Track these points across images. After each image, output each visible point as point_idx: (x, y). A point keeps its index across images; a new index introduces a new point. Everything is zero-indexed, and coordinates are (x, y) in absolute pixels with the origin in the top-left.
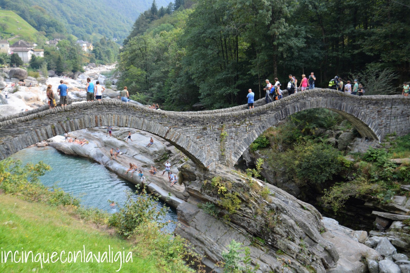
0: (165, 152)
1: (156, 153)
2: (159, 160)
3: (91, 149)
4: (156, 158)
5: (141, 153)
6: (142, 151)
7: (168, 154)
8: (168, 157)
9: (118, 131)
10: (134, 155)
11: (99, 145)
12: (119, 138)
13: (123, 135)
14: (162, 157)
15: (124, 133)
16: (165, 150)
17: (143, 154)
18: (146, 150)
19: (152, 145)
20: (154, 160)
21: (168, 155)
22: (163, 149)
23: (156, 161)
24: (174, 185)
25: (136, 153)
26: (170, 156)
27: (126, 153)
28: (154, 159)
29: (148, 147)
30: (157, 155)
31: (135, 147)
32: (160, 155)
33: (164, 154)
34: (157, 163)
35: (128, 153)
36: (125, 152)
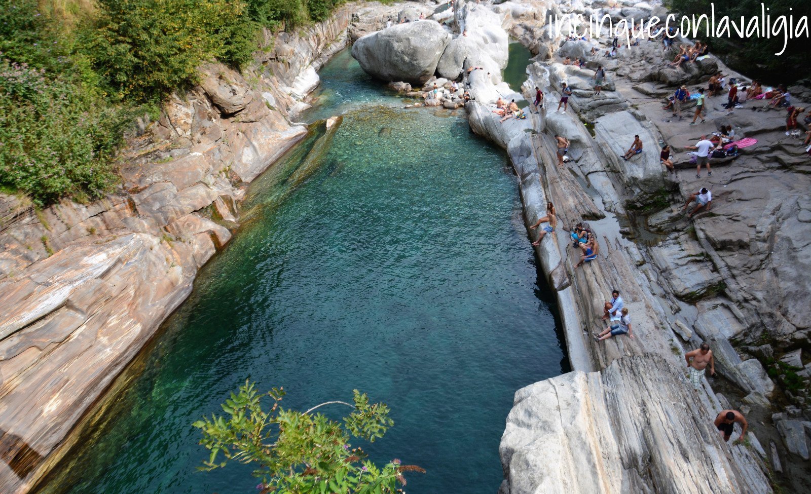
0: (662, 185)
1: (637, 186)
2: (639, 205)
3: (515, 131)
4: (634, 198)
5: (608, 169)
6: (611, 165)
7: (669, 192)
8: (670, 201)
9: (587, 100)
10: (592, 170)
11: (537, 125)
12: (583, 116)
13: (597, 111)
14: (651, 198)
15: (601, 105)
16: (664, 181)
17: (610, 174)
18: (618, 166)
19: (636, 157)
20: (627, 201)
21: (670, 197)
22: (658, 176)
23: (629, 206)
24: (608, 342)
25: (598, 166)
26: (673, 199)
27: (577, 162)
28: (627, 198)
29: (624, 161)
30: (637, 191)
31: (601, 151)
32: (646, 193)
33: (658, 192)
34: (630, 212)
35: (580, 163)
36: (576, 158)
